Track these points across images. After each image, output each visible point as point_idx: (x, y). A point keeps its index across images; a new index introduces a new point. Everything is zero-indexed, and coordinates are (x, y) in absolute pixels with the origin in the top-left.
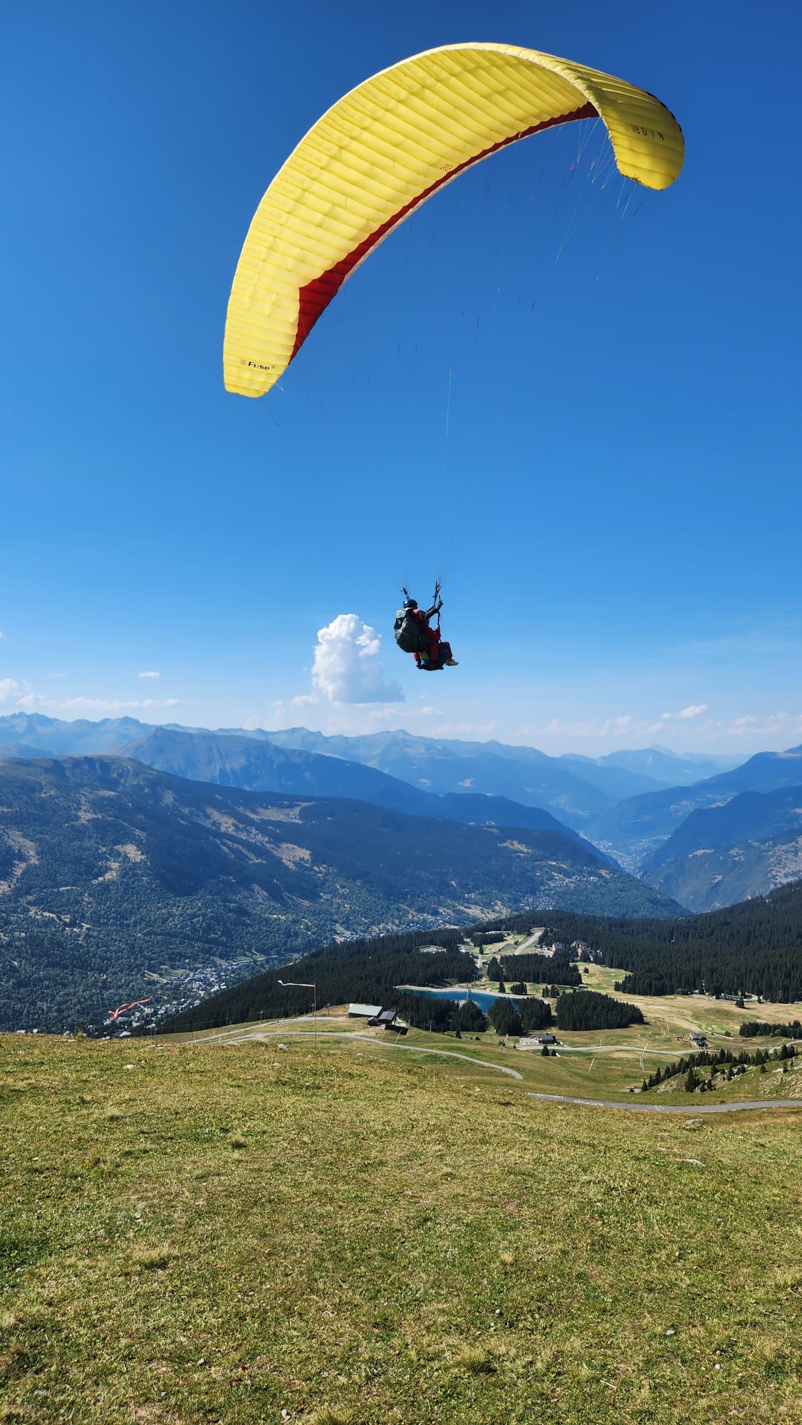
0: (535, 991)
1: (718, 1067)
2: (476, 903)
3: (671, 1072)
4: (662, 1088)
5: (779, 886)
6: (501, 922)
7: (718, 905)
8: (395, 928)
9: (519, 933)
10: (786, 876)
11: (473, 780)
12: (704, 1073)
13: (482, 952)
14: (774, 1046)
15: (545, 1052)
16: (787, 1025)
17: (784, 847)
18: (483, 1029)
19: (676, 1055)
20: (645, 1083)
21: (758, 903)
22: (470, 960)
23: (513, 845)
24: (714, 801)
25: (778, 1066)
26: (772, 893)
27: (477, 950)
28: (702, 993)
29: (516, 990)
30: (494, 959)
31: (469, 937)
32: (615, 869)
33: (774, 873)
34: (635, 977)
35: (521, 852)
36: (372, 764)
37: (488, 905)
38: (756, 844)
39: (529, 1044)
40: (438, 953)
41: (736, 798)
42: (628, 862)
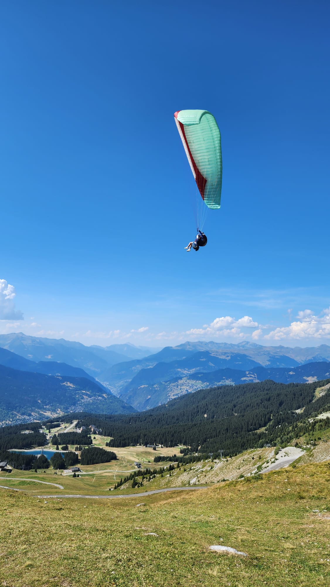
0: (72, 448)
1: (145, 476)
2: (49, 410)
3: (127, 480)
4: (122, 487)
5: (171, 400)
6: (59, 418)
7: (148, 408)
8: (10, 422)
9: (67, 423)
10: (174, 395)
11: (52, 355)
12: (139, 479)
13: (50, 432)
14: (166, 466)
15: (75, 476)
16: (171, 456)
17: (174, 384)
18: (47, 467)
19: (128, 472)
20: (115, 485)
21: (163, 407)
22: (44, 436)
23: (67, 384)
24: (149, 366)
25: (167, 474)
26: (168, 402)
27: (48, 431)
28: (140, 445)
29: (63, 449)
30: (55, 435)
31: (44, 426)
32: (109, 394)
33: (169, 394)
34: (114, 439)
35: (71, 387)
36: (6, 348)
37: (54, 411)
38: (163, 383)
39: (68, 472)
40: (29, 433)
41: (157, 364)
42: (115, 391)
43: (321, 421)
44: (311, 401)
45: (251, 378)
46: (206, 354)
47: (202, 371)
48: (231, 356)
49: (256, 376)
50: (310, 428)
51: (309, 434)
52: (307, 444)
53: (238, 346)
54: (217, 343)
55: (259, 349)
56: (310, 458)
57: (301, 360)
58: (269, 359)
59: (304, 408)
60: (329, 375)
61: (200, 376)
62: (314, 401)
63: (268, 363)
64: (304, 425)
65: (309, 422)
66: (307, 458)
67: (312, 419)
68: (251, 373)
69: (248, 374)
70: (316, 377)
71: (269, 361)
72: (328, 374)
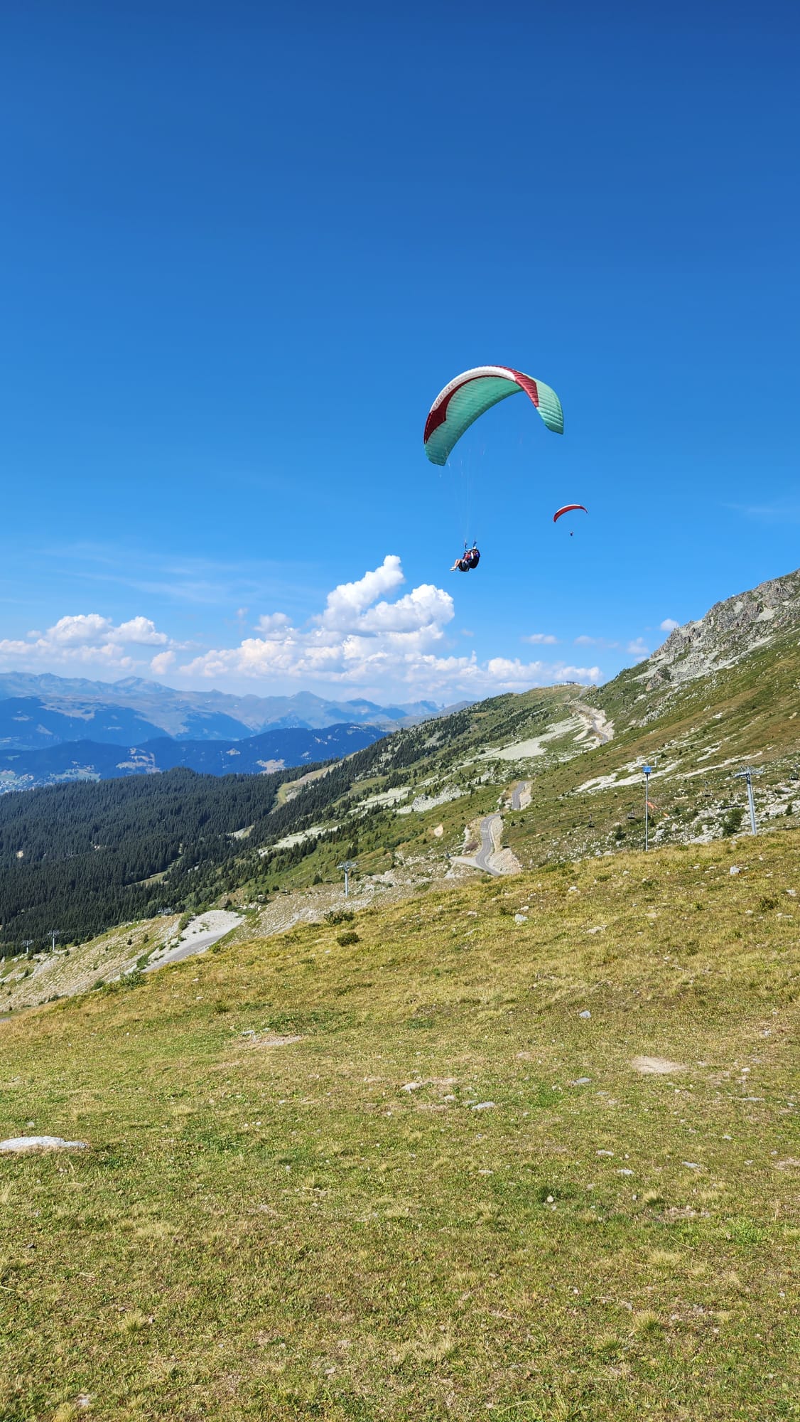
43: (282, 852)
44: (266, 811)
45: (141, 764)
46: (33, 705)
47: (16, 747)
48: (96, 712)
49: (153, 760)
50: (260, 868)
51: (256, 882)
52: (251, 902)
53: (115, 687)
54: (61, 680)
55: (164, 695)
56: (253, 930)
57: (255, 723)
58: (185, 719)
59: (252, 826)
60: (309, 756)
61: (11, 758)
62: (272, 812)
63: (183, 729)
64: (249, 862)
65: (259, 856)
66: (246, 929)
67: (265, 848)
68: (143, 752)
69: (134, 755)
70: (282, 761)
71: (185, 724)
72: (307, 754)
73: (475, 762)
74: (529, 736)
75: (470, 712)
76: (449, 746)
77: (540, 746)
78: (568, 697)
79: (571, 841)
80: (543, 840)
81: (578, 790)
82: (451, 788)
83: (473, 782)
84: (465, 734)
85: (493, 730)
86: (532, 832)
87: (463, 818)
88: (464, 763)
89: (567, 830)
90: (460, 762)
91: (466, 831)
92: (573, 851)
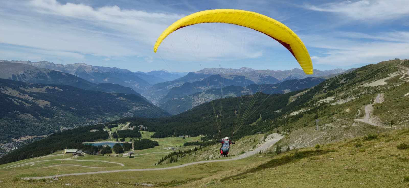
0: (128, 140)
1: (178, 155)
2: (109, 116)
3: (166, 158)
4: (164, 162)
5: (194, 107)
6: (117, 121)
7: (178, 113)
8: (82, 125)
9: (123, 124)
10: (196, 104)
11: (108, 79)
12: (175, 157)
13: (111, 130)
14: (193, 148)
15: (130, 157)
16: (195, 142)
17: (196, 97)
18: (111, 152)
19: (167, 153)
20: (159, 162)
21: (189, 112)
22: (107, 133)
23: (121, 98)
24: (178, 85)
25: (193, 153)
26: (192, 109)
27: (110, 129)
28: (174, 136)
29: (121, 140)
30: (115, 132)
31: (107, 126)
32: (151, 105)
33: (193, 104)
34: (156, 134)
35: (123, 100)
36: (73, 74)
37: (113, 116)
38: (189, 96)
39: (126, 155)
40: (96, 131)
41: (184, 84)
42: (154, 102)
43: (292, 117)
44: (286, 104)
45: (248, 91)
46: (218, 77)
47: (215, 88)
48: (235, 77)
49: (251, 90)
50: (285, 121)
51: (285, 125)
52: (285, 131)
53: (239, 70)
54: (225, 69)
55: (254, 73)
56: (288, 140)
57: (281, 79)
58: (260, 78)
59: (282, 109)
60: (298, 88)
61: (213, 91)
62: (288, 105)
63: (259, 81)
64: (282, 120)
65: (284, 118)
66: (285, 139)
67: (286, 116)
68: (248, 88)
69: (245, 89)
70: (290, 89)
71: (260, 80)
72: (297, 87)
73: (359, 88)
74: (381, 78)
75: (356, 71)
76: (349, 83)
77: (385, 82)
78: (396, 64)
79: (403, 114)
80: (391, 113)
81: (404, 96)
82: (351, 96)
83: (360, 94)
84: (355, 79)
85: (365, 77)
86: (386, 111)
87: (357, 106)
88: (355, 88)
89: (401, 110)
90: (353, 88)
91: (359, 110)
92: (404, 117)
